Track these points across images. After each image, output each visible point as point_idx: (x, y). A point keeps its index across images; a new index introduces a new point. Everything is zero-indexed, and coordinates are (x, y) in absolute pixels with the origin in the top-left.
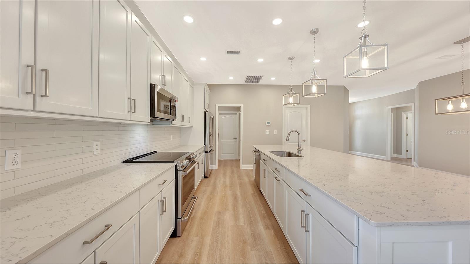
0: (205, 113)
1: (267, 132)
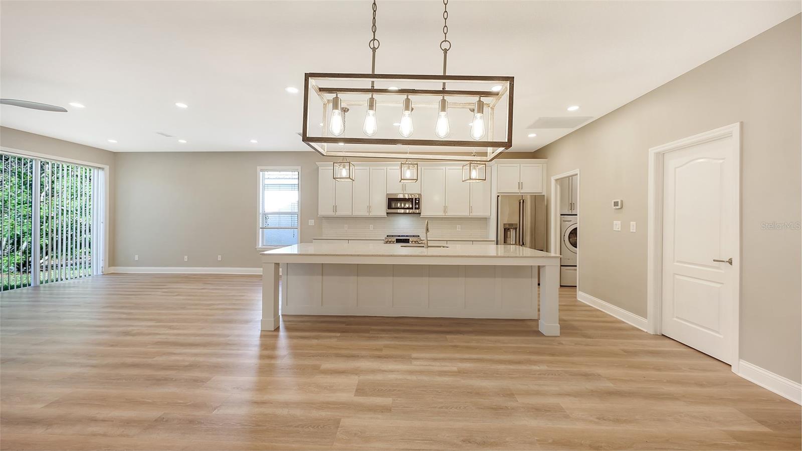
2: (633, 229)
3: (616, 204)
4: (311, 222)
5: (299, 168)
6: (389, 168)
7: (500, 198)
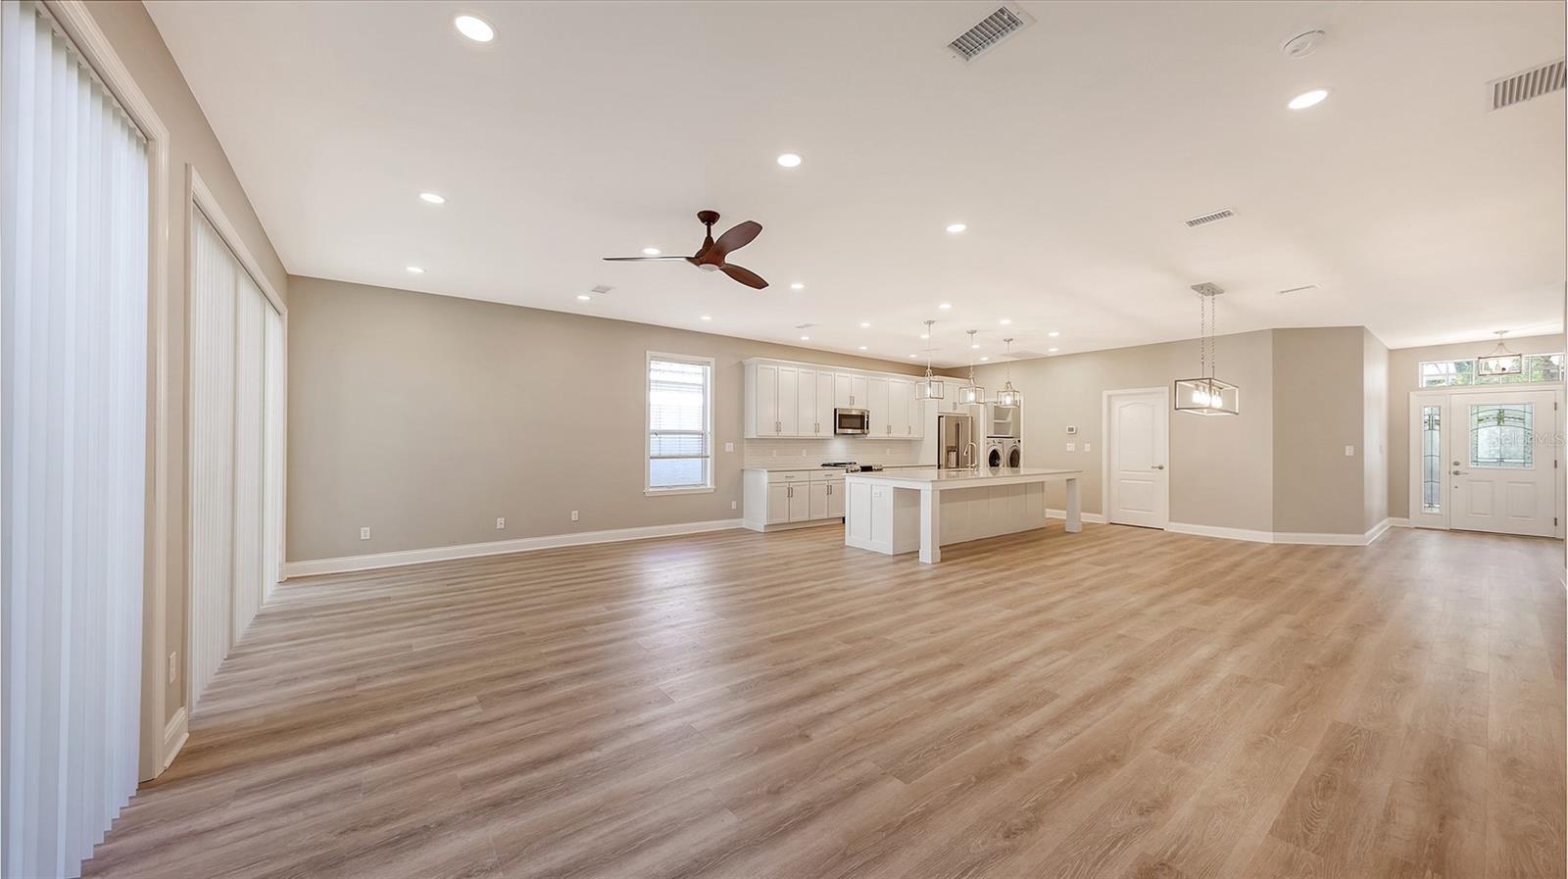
0: (939, 417)
1: (1070, 447)
2: (1087, 447)
3: (1071, 430)
4: (729, 447)
5: (712, 360)
6: (837, 374)
7: (943, 420)
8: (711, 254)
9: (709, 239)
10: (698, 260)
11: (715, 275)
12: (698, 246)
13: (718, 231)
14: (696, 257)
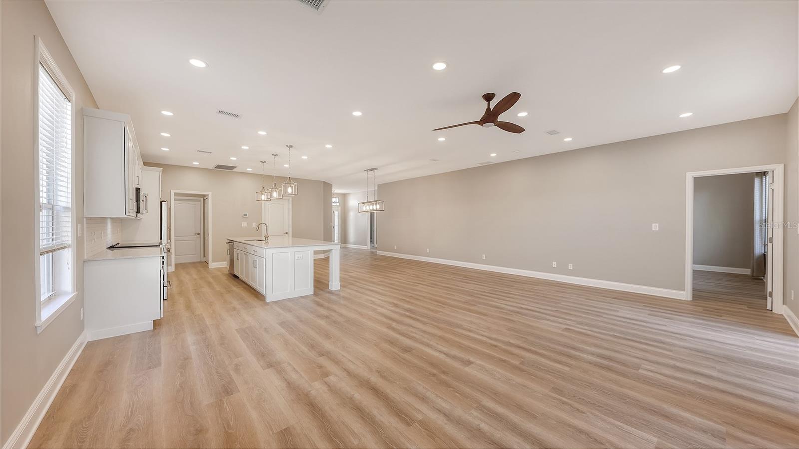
8: (490, 117)
9: (489, 108)
10: (483, 122)
11: (491, 128)
12: (482, 113)
13: (493, 104)
14: (481, 121)
